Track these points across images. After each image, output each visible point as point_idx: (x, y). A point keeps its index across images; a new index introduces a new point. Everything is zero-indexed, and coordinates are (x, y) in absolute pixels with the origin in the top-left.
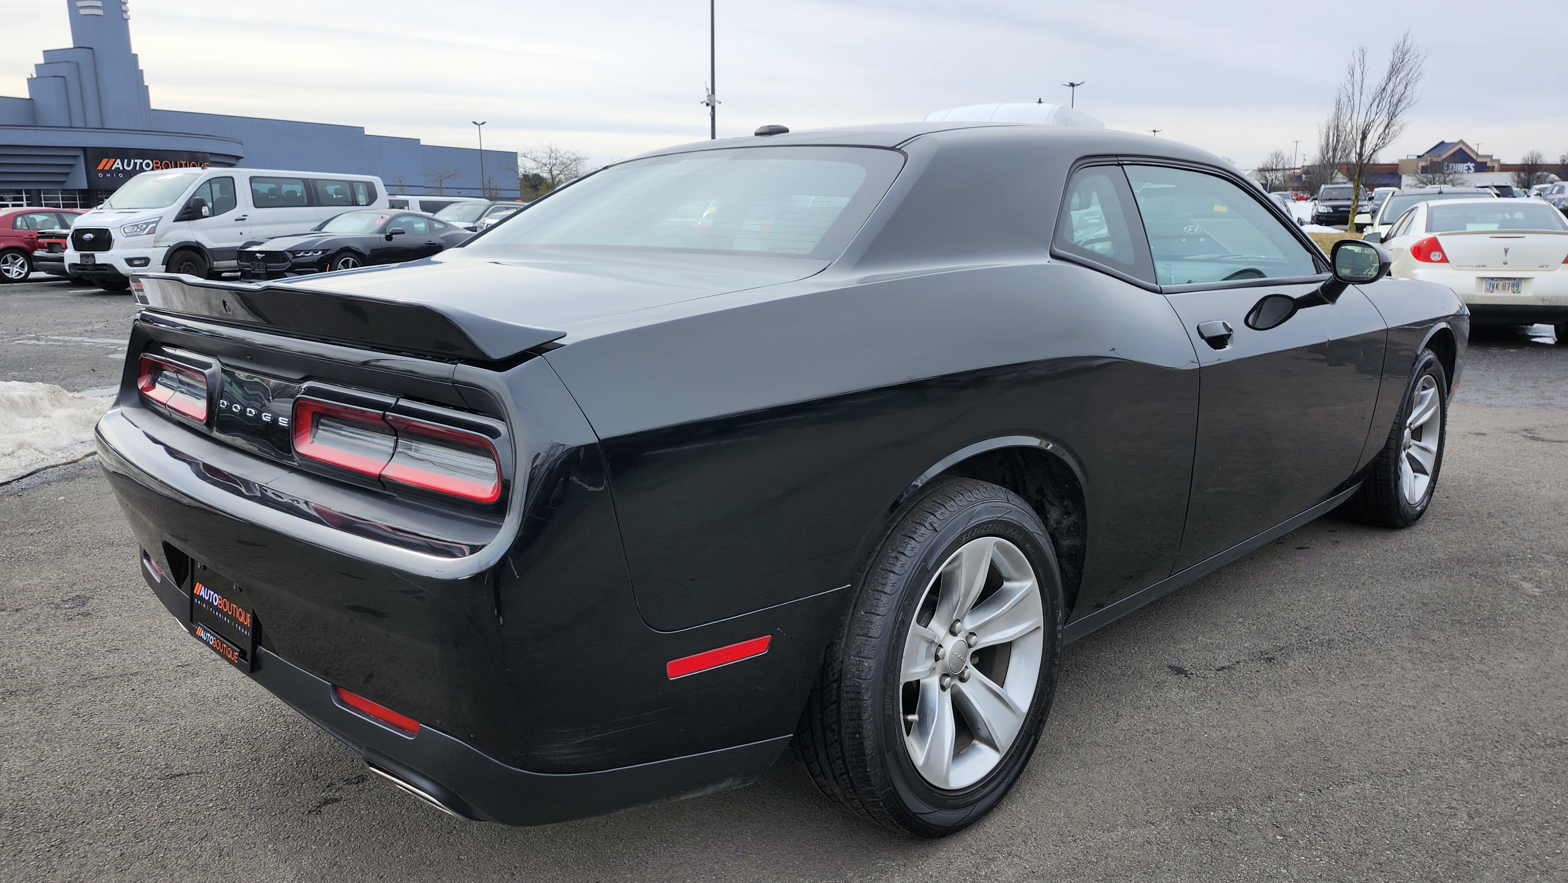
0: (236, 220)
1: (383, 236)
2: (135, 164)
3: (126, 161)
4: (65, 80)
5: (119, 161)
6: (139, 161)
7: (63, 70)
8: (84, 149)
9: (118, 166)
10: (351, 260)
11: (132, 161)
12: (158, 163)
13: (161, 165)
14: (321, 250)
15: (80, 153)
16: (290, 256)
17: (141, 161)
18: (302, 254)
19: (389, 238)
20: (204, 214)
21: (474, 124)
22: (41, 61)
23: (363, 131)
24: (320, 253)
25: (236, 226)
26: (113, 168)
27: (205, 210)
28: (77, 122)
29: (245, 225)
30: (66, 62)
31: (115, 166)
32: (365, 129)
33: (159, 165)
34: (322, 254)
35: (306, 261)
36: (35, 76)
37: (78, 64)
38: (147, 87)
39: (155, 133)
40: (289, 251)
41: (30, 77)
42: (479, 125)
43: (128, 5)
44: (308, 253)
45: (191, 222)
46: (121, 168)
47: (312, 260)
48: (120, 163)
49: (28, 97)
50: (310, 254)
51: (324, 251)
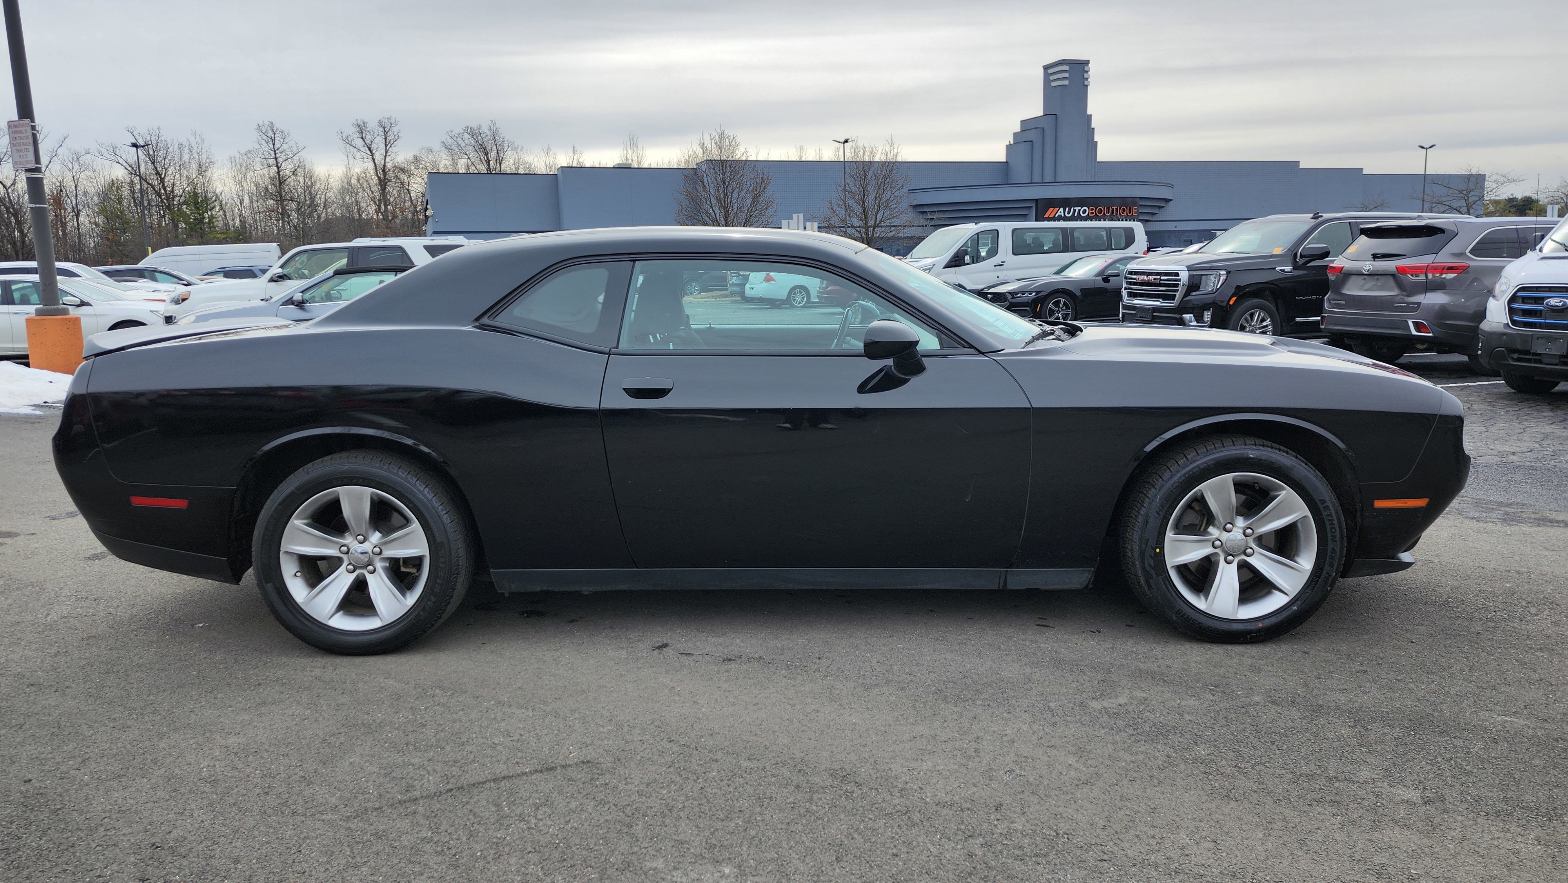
0: (995, 266)
1: (1100, 278)
2: (1075, 211)
3: (1067, 209)
4: (1032, 144)
5: (1062, 209)
6: (1077, 209)
7: (1032, 135)
8: (1037, 200)
9: (1060, 214)
10: (1063, 300)
11: (1073, 208)
12: (1093, 209)
13: (1095, 211)
14: (1034, 292)
15: (1033, 205)
16: (1009, 297)
17: (1080, 208)
18: (1019, 295)
19: (1106, 280)
20: (966, 262)
21: (1420, 148)
22: (1018, 129)
23: (1299, 165)
24: (1034, 294)
25: (994, 271)
26: (1056, 216)
27: (967, 258)
28: (1037, 179)
29: (1002, 270)
30: (1036, 128)
31: (1059, 213)
32: (1300, 163)
33: (1093, 211)
34: (1035, 295)
35: (1022, 301)
36: (1012, 143)
37: (1043, 129)
38: (1096, 142)
39: (1095, 183)
40: (1009, 293)
41: (1008, 144)
42: (1427, 149)
43: (1089, 73)
44: (1024, 294)
45: (957, 268)
46: (1063, 216)
47: (1026, 301)
48: (1062, 211)
49: (1005, 161)
50: (1026, 295)
51: (1038, 293)
